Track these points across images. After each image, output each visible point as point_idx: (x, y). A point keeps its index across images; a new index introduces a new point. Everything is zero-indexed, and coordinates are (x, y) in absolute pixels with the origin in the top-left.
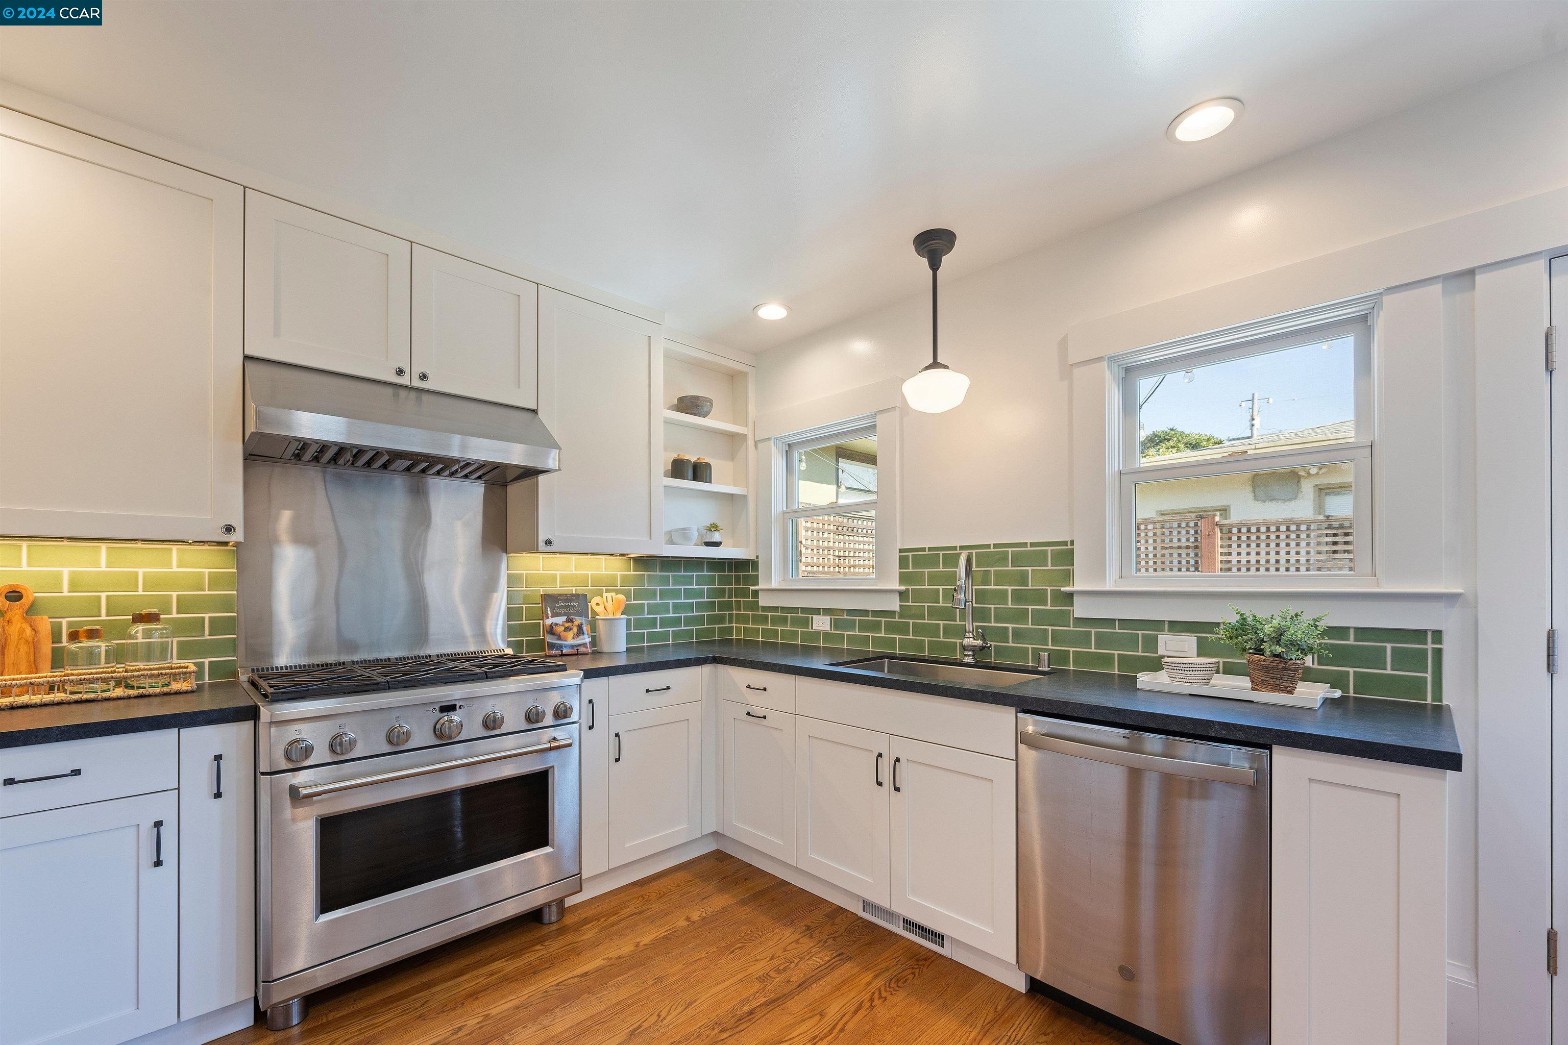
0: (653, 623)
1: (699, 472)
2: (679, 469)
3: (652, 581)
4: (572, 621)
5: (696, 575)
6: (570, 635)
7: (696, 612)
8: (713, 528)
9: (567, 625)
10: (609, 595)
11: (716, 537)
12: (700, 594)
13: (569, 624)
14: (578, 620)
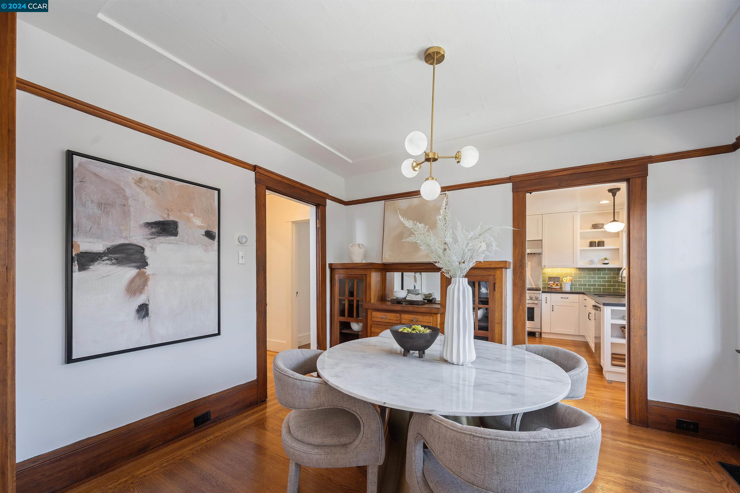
0: (586, 285)
1: (601, 244)
2: (592, 244)
3: (583, 274)
4: (555, 283)
5: (602, 273)
6: (554, 286)
7: (602, 283)
8: (606, 259)
9: (553, 284)
10: (568, 277)
11: (606, 262)
12: (605, 278)
13: (554, 283)
14: (557, 283)
